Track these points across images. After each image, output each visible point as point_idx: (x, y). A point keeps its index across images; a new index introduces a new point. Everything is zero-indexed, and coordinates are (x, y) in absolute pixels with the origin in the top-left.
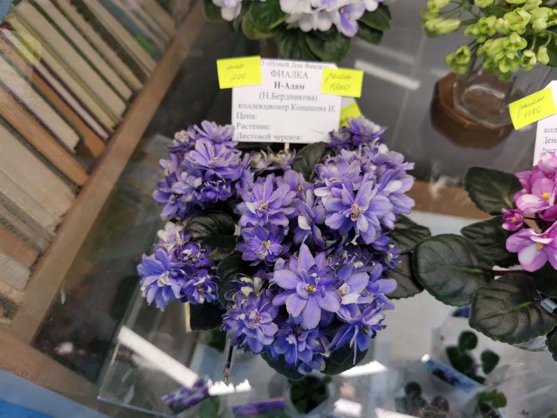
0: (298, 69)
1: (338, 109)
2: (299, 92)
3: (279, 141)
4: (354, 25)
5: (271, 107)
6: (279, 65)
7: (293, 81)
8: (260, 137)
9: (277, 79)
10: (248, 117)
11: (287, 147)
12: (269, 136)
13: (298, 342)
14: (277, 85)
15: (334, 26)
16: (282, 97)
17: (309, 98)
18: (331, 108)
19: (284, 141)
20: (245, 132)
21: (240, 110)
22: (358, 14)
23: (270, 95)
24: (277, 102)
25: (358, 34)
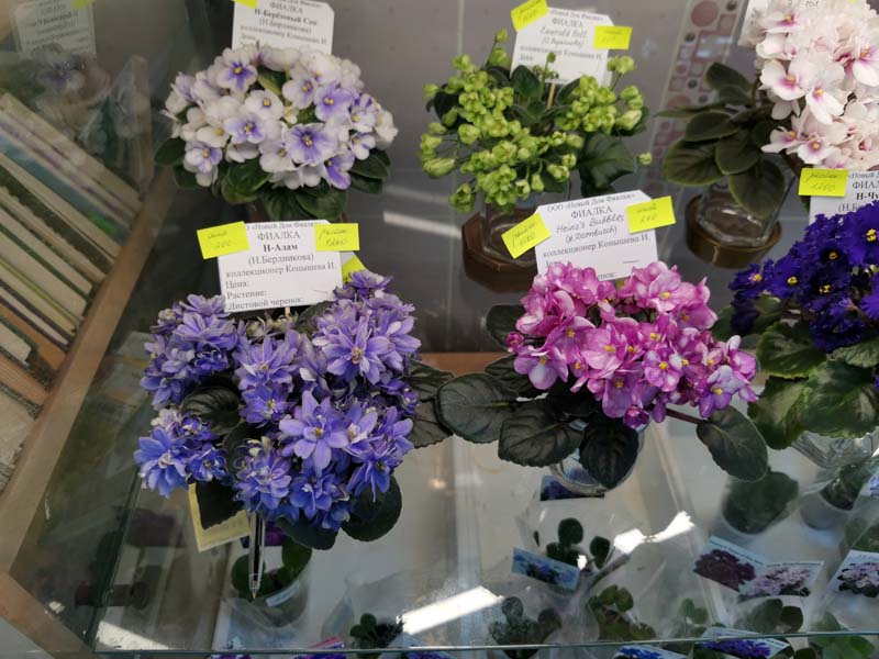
0: (289, 229)
1: (338, 264)
2: (293, 253)
3: (278, 306)
4: (346, 176)
5: (264, 272)
6: (266, 227)
7: (283, 242)
8: (256, 305)
9: (266, 242)
10: (240, 285)
11: (288, 311)
12: (266, 303)
13: (315, 490)
14: (267, 248)
15: (323, 180)
16: (274, 260)
17: (304, 257)
18: (331, 265)
19: (283, 305)
20: (237, 301)
21: (230, 279)
22: (348, 165)
23: (260, 260)
24: (269, 266)
25: (352, 185)
